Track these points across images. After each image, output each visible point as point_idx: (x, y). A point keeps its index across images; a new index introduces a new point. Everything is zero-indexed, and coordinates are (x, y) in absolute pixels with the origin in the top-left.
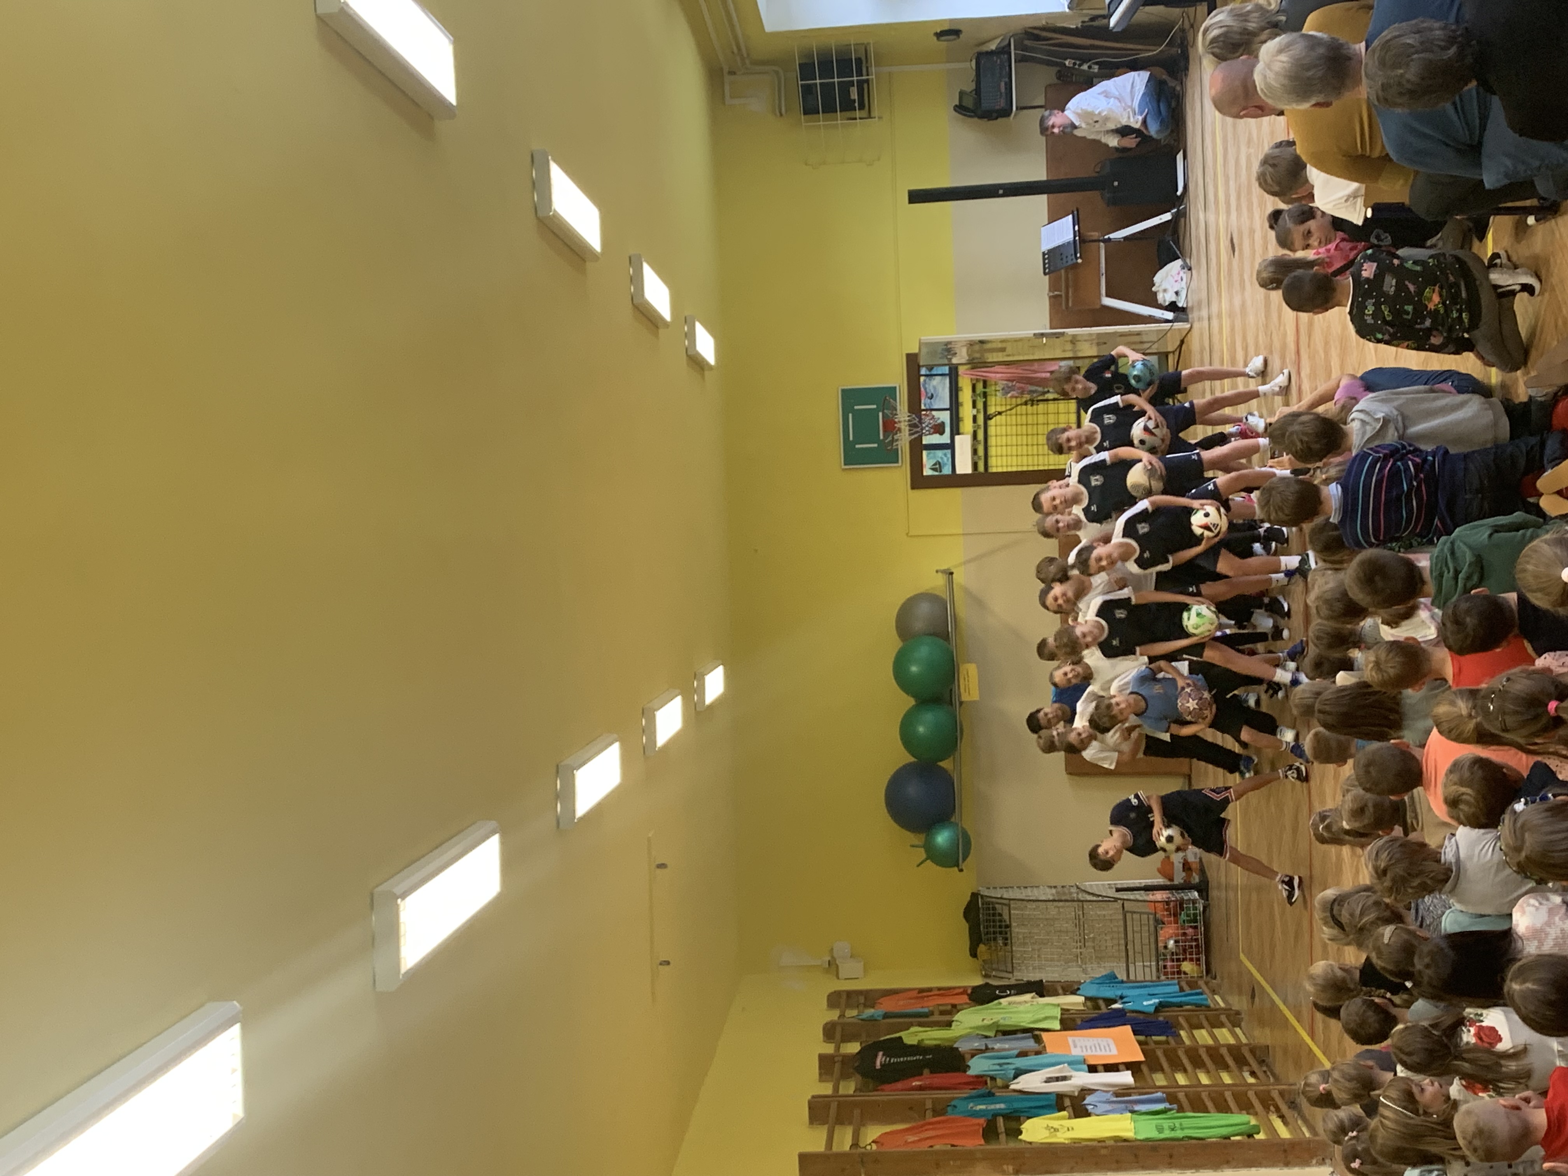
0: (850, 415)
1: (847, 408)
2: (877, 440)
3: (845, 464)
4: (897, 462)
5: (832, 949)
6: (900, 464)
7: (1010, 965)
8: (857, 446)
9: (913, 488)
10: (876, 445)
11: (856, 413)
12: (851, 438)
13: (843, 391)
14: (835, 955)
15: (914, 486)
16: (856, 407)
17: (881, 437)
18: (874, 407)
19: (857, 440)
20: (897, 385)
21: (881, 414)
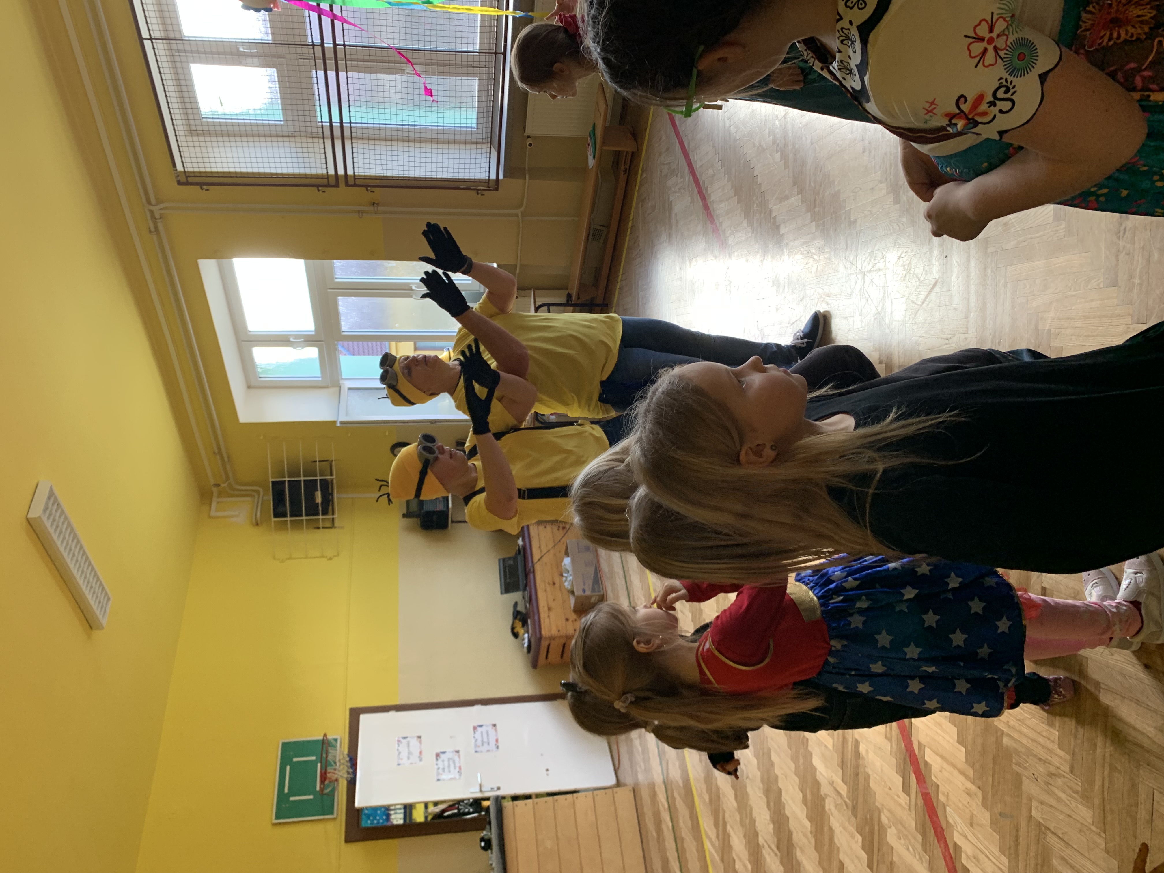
0: (288, 768)
1: (285, 760)
2: (313, 792)
3: (276, 819)
4: (332, 813)
6: (335, 816)
8: (292, 799)
9: (346, 842)
10: (311, 797)
11: (294, 766)
12: (286, 790)
13: (284, 744)
15: (349, 839)
16: (295, 760)
17: (318, 788)
18: (314, 758)
19: (292, 793)
20: (338, 737)
21: (319, 765)
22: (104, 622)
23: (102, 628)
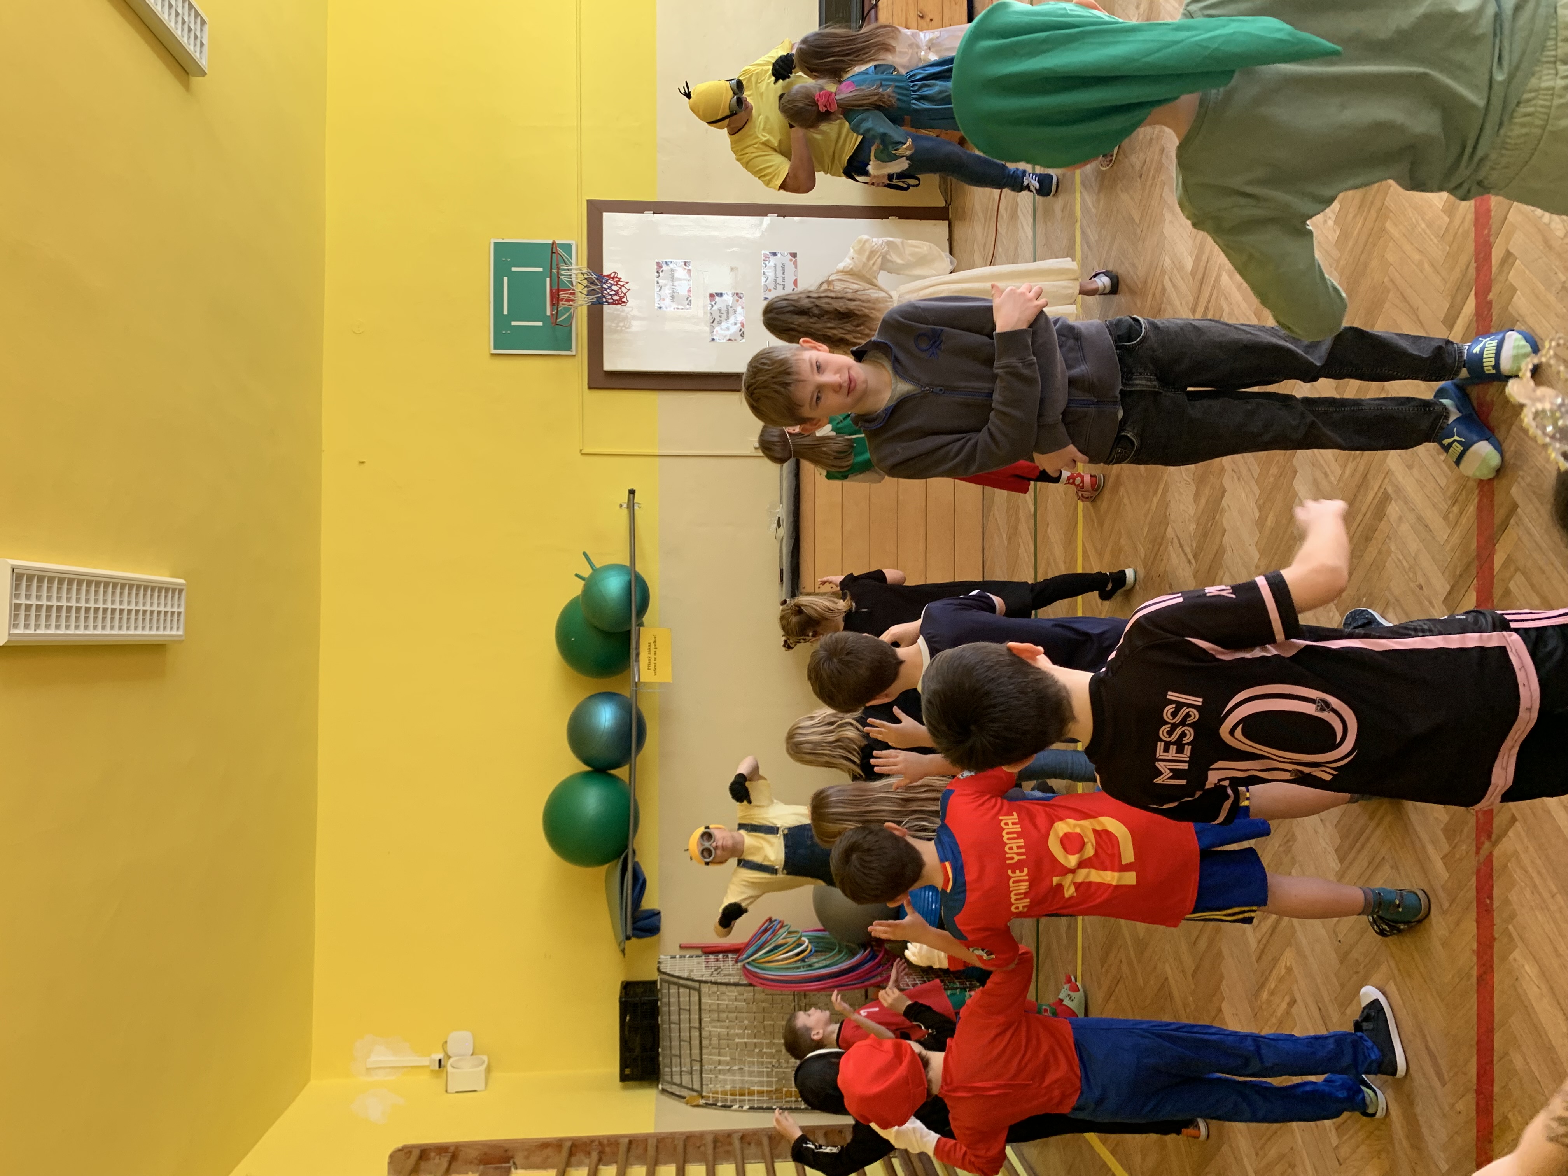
0: (506, 279)
1: (501, 269)
2: (541, 317)
3: (495, 348)
4: (570, 349)
5: (446, 1042)
6: (573, 352)
7: (696, 1078)
8: (514, 323)
9: (590, 388)
10: (540, 324)
11: (512, 276)
12: (506, 312)
13: (497, 245)
14: (450, 1050)
15: (592, 386)
16: (514, 269)
17: (548, 314)
18: (541, 270)
19: (513, 316)
20: (573, 242)
21: (548, 280)
22: (204, 63)
23: (204, 74)
